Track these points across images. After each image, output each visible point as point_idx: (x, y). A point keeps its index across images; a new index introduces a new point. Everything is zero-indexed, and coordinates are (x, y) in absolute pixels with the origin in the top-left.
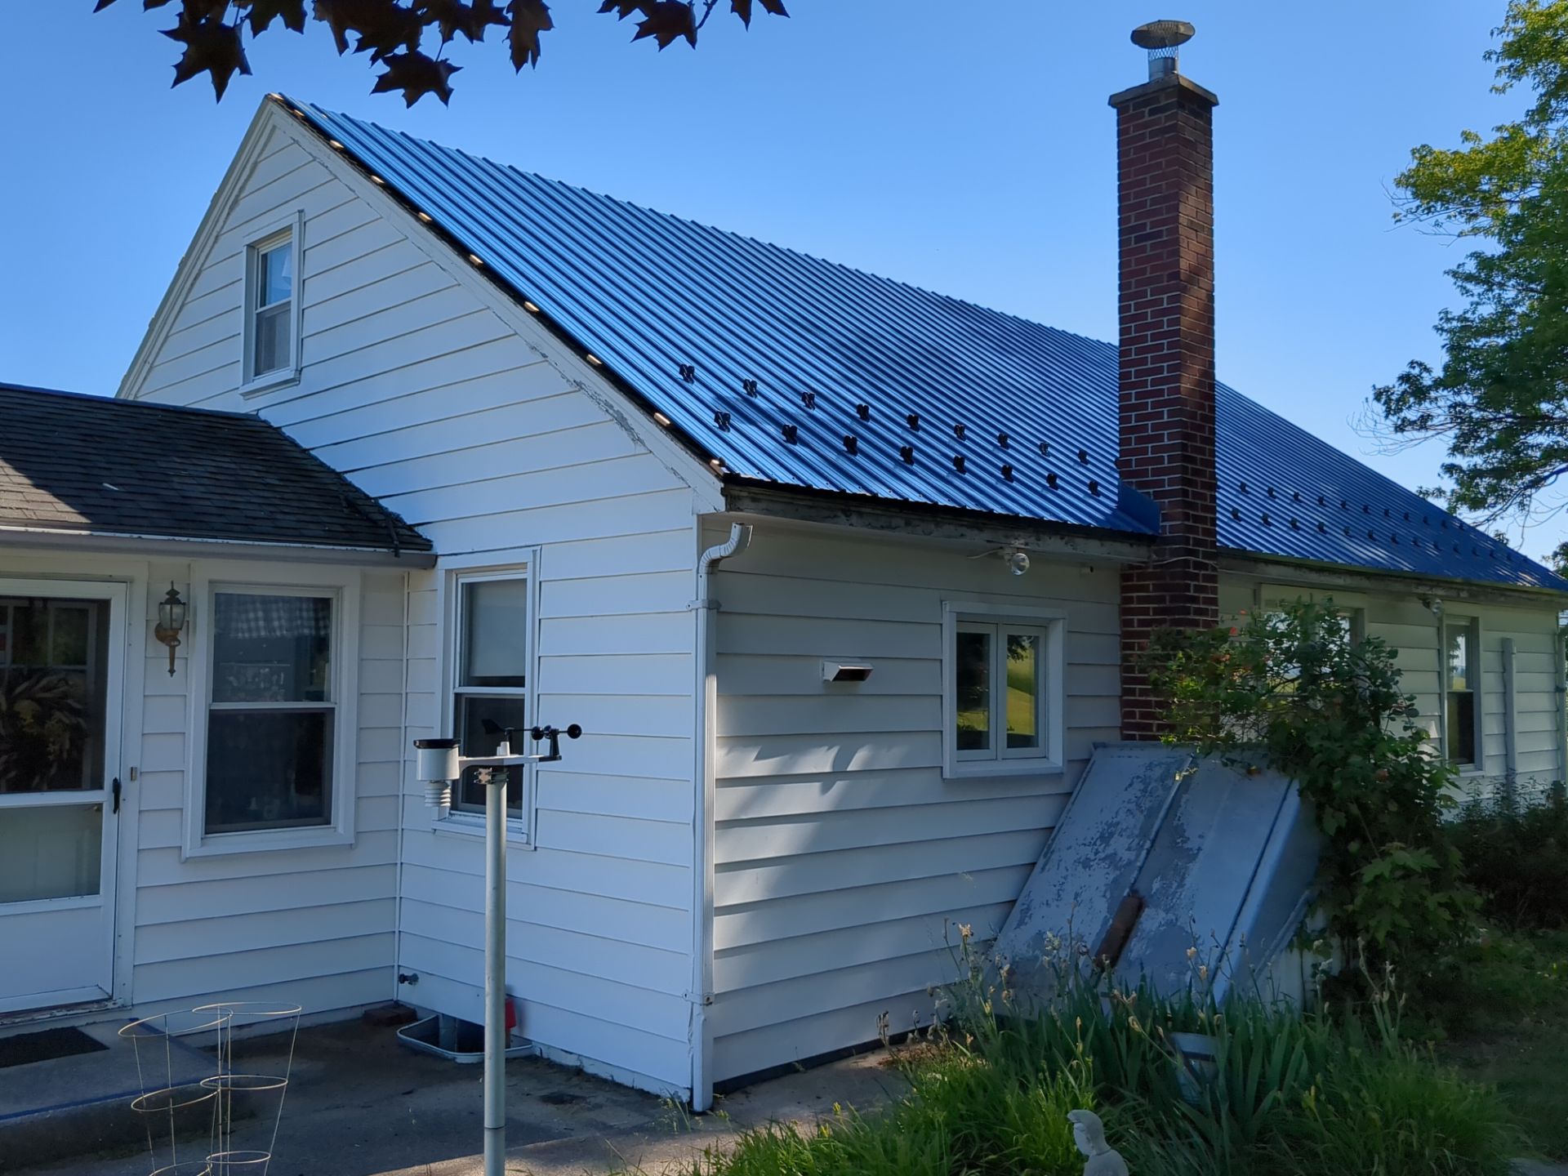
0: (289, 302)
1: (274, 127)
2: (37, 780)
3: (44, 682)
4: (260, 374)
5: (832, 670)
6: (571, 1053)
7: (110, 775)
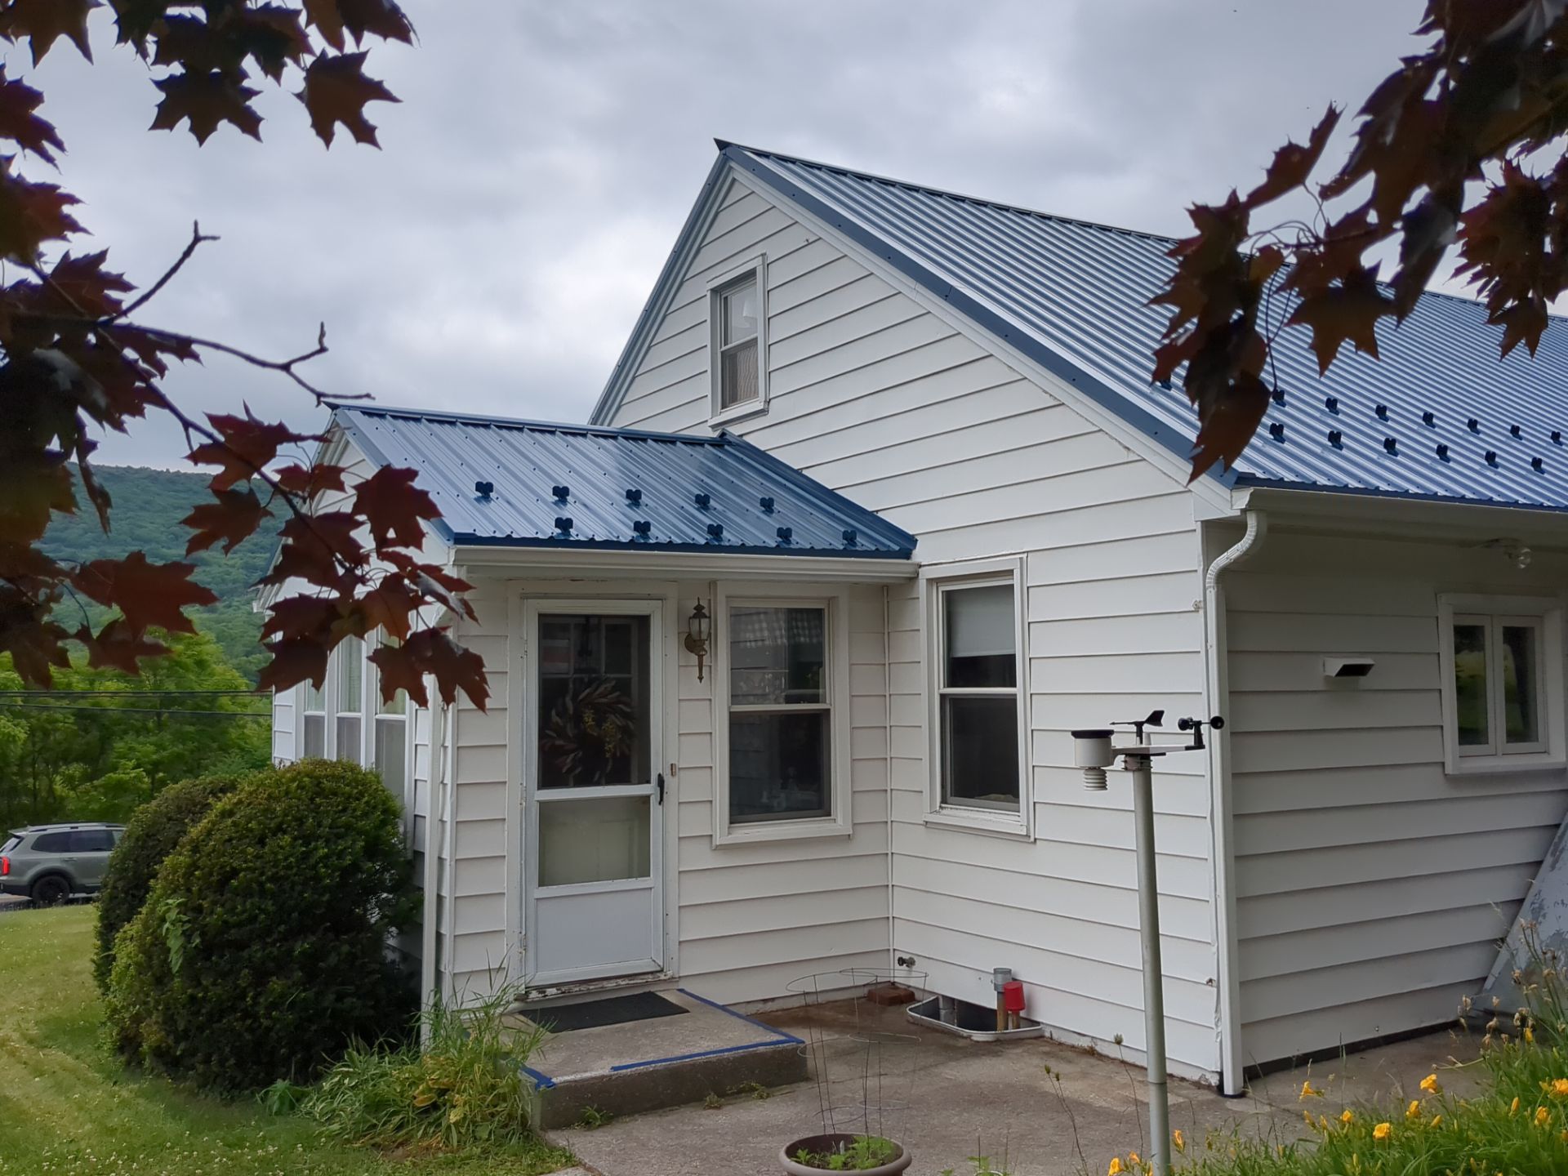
0: (756, 339)
1: (734, 180)
2: (597, 776)
3: (601, 689)
4: (726, 407)
5: (1334, 666)
6: (1084, 1035)
7: (655, 771)
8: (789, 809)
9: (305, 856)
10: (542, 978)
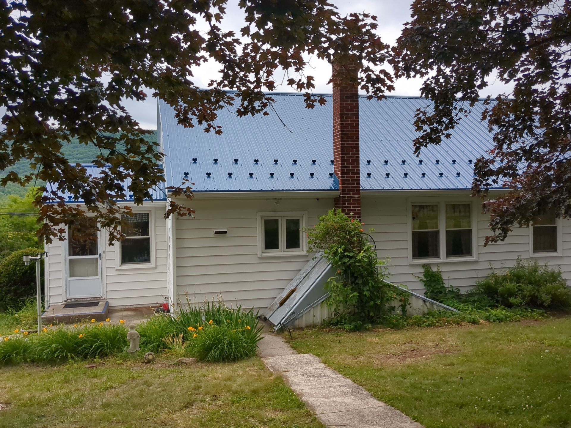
7: (99, 252)
8: (140, 261)
9: (15, 269)
10: (70, 297)
